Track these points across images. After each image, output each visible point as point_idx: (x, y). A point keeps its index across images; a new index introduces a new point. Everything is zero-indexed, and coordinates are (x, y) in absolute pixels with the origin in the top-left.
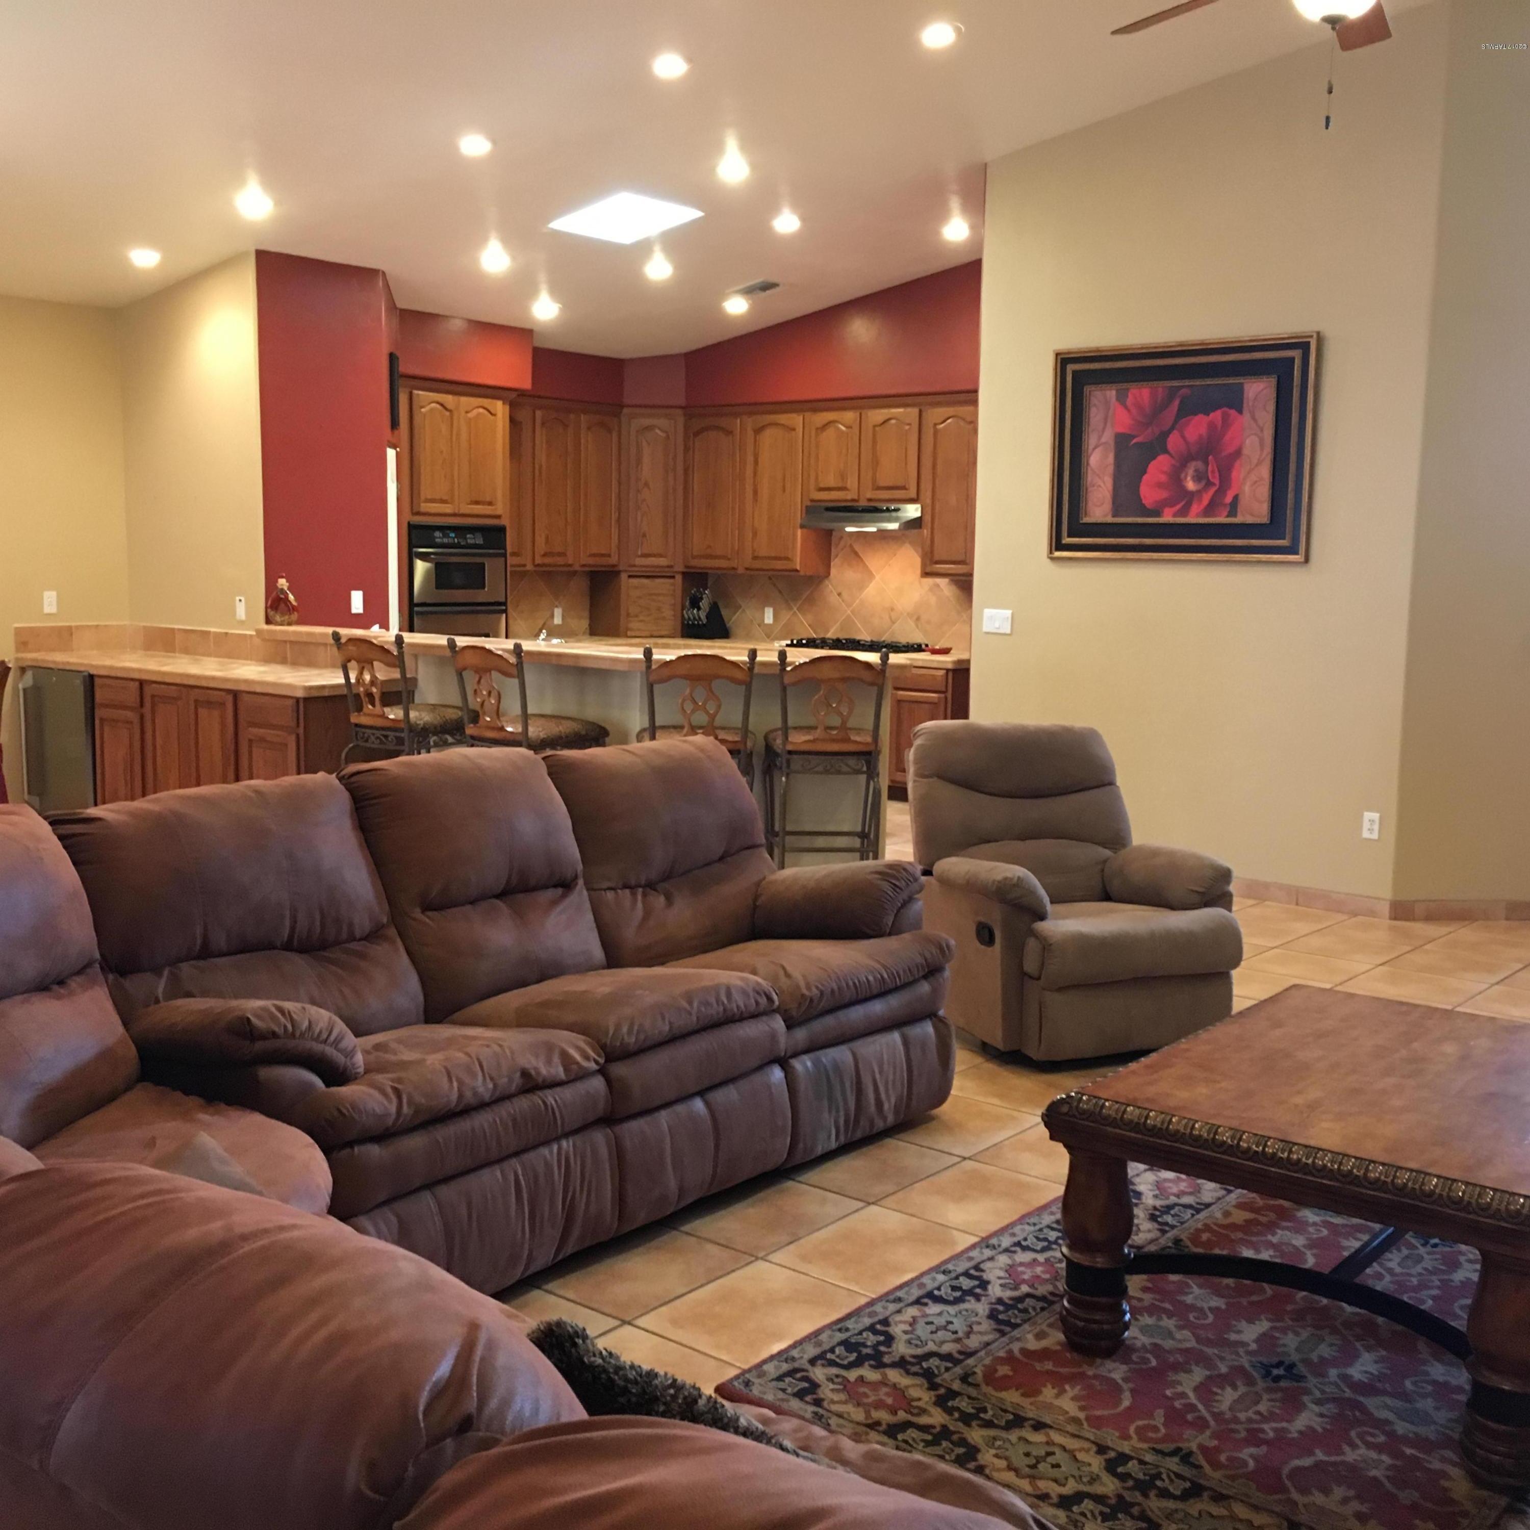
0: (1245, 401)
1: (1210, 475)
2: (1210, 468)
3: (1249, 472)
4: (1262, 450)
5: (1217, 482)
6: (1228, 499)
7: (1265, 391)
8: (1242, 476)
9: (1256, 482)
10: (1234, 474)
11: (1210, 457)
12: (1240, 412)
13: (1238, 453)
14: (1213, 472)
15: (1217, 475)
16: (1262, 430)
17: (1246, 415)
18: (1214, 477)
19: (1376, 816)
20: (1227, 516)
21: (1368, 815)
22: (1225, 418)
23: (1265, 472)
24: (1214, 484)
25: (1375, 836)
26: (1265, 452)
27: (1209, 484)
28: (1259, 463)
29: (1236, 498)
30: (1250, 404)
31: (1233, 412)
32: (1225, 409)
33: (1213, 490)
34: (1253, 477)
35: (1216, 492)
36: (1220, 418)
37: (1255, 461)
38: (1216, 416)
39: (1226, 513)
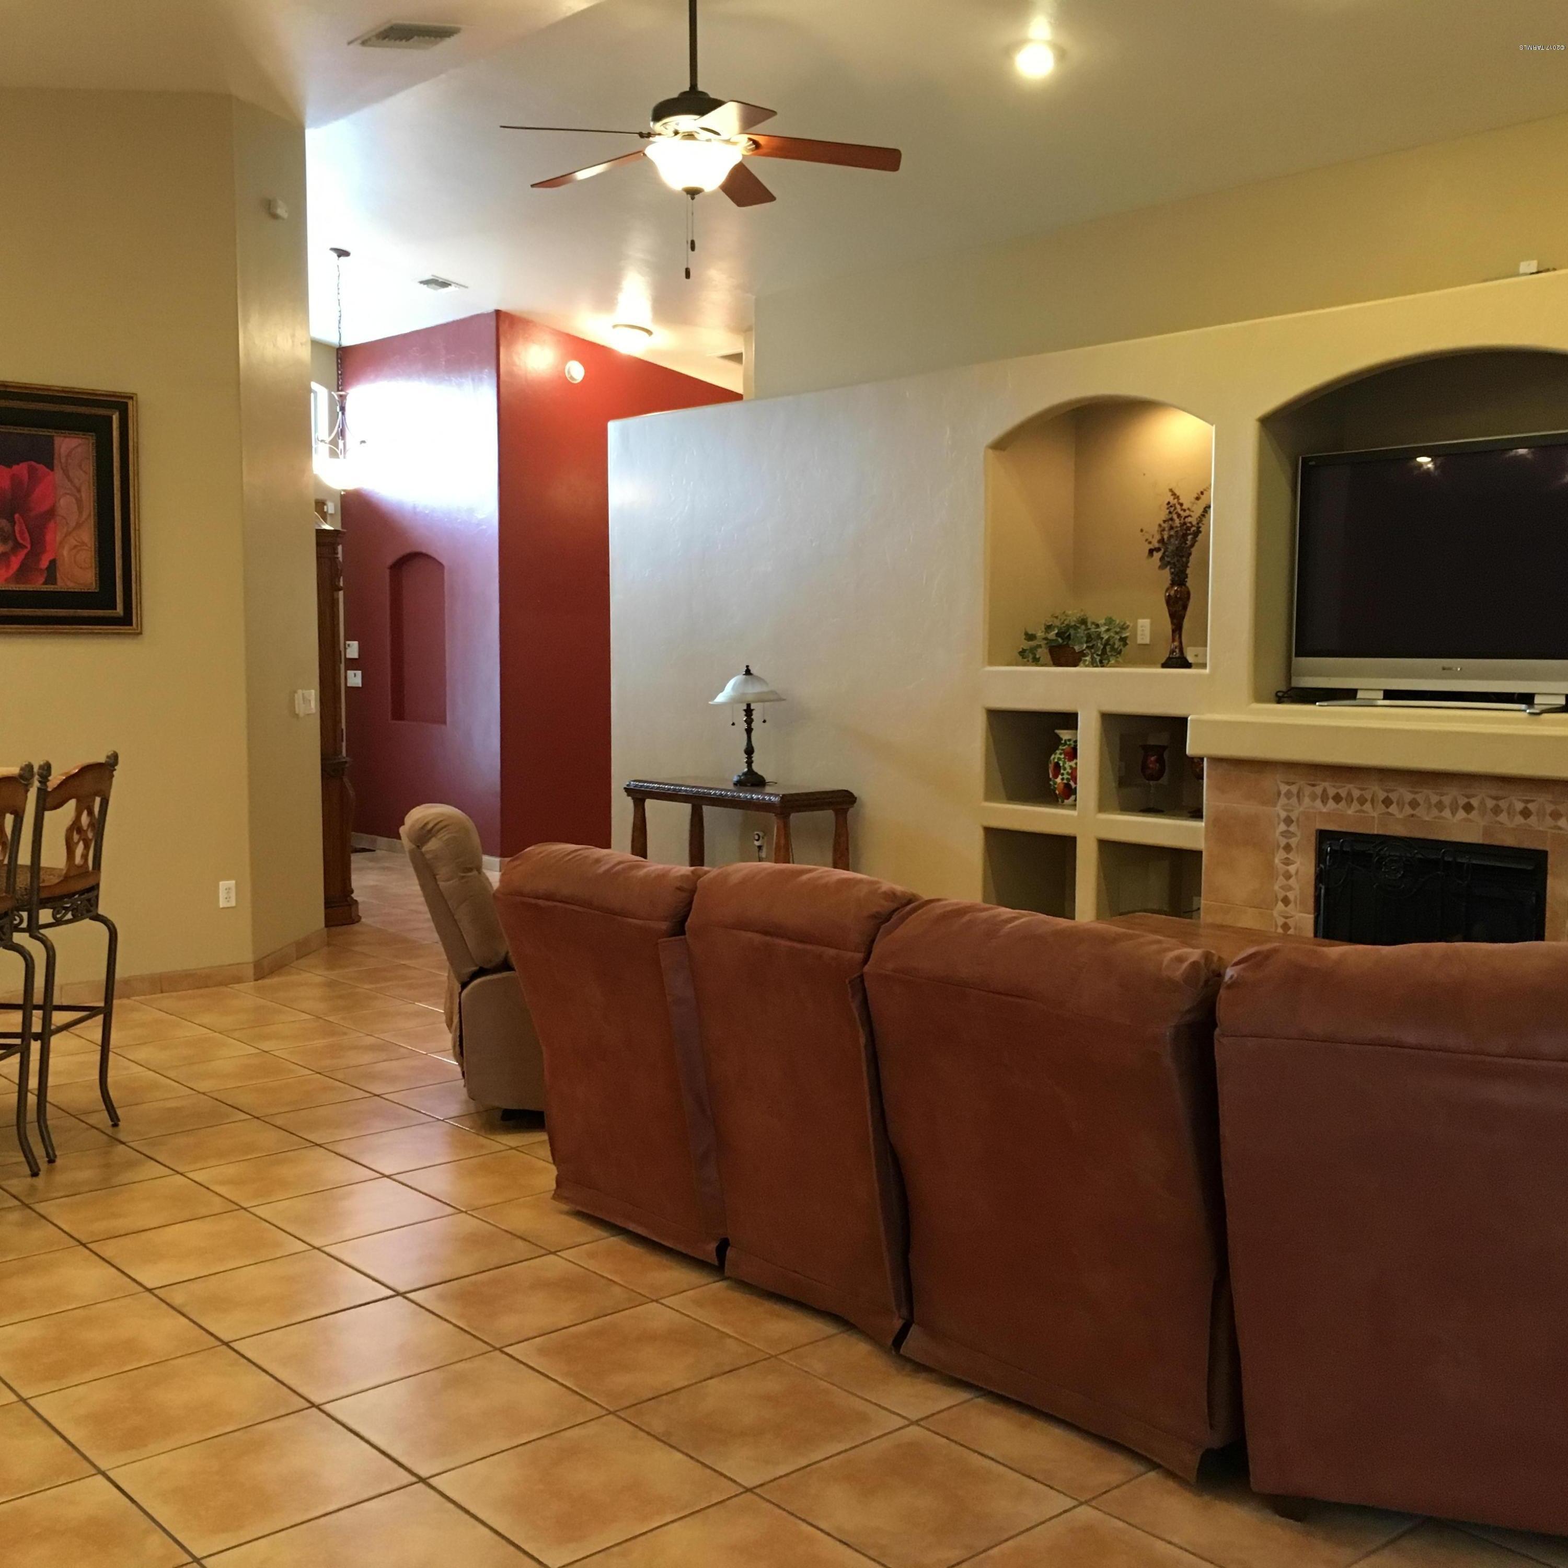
0: (56, 456)
1: (18, 535)
2: (17, 528)
3: (68, 534)
4: (80, 512)
5: (29, 546)
6: (44, 564)
7: (79, 450)
8: (58, 539)
9: (75, 547)
10: (49, 537)
11: (17, 516)
12: (52, 470)
13: (51, 513)
14: (22, 533)
15: (27, 535)
16: (79, 491)
17: (58, 474)
18: (24, 539)
19: (232, 883)
20: (45, 583)
21: (223, 885)
22: (32, 472)
23: (87, 536)
24: (27, 547)
25: (233, 904)
26: (85, 515)
27: (17, 546)
28: (78, 526)
29: (53, 563)
30: (63, 460)
31: (40, 467)
32: (33, 463)
33: (22, 554)
34: (72, 541)
35: (27, 554)
36: (25, 472)
37: (73, 524)
38: (22, 469)
39: (42, 580)
